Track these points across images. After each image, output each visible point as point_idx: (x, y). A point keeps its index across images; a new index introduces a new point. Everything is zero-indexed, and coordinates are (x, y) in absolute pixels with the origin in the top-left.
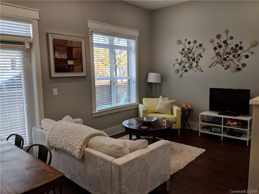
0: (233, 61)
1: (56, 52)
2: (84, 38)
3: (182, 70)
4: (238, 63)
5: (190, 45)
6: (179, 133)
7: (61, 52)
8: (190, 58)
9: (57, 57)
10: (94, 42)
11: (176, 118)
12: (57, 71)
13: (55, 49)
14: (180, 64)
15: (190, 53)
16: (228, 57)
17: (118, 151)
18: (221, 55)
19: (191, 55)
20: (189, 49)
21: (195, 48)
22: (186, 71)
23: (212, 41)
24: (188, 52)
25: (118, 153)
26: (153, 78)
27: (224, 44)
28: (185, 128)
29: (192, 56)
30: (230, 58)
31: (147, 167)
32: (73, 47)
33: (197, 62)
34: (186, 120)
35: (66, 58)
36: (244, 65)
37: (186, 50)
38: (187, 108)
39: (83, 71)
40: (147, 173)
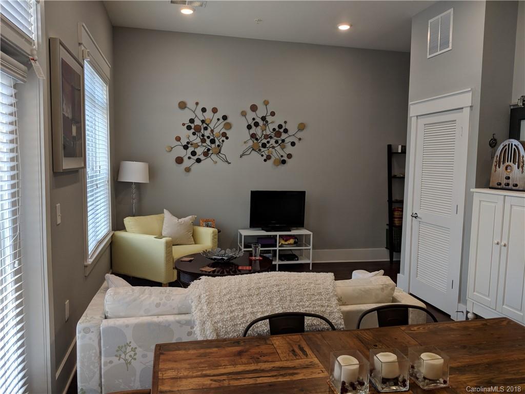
0: (276, 148)
2: (83, 67)
3: (189, 158)
4: (282, 153)
5: (205, 114)
7: (67, 99)
8: (206, 138)
14: (186, 147)
15: (206, 129)
16: (268, 142)
18: (257, 137)
21: (215, 120)
22: (198, 161)
23: (244, 114)
24: (201, 126)
27: (262, 122)
29: (209, 135)
30: (272, 144)
32: (75, 87)
33: (218, 146)
35: (71, 115)
36: (290, 156)
37: (198, 122)
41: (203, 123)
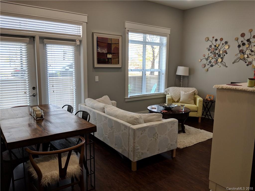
1: (98, 47)
2: (122, 36)
3: (208, 65)
5: (216, 42)
6: (200, 121)
7: (102, 47)
8: (216, 54)
9: (99, 52)
10: (129, 39)
11: (197, 107)
12: (99, 62)
13: (98, 45)
14: (207, 59)
15: (216, 49)
16: (250, 54)
17: (135, 121)
18: (244, 52)
19: (217, 52)
20: (215, 46)
21: (221, 45)
22: (212, 66)
23: (237, 39)
24: (214, 49)
25: (135, 122)
26: (181, 71)
27: (247, 42)
28: (207, 117)
31: (156, 135)
32: (112, 43)
33: (222, 58)
34: (208, 111)
35: (106, 52)
37: (213, 47)
38: (210, 99)
39: (119, 64)
40: (156, 140)
41: (215, 47)
